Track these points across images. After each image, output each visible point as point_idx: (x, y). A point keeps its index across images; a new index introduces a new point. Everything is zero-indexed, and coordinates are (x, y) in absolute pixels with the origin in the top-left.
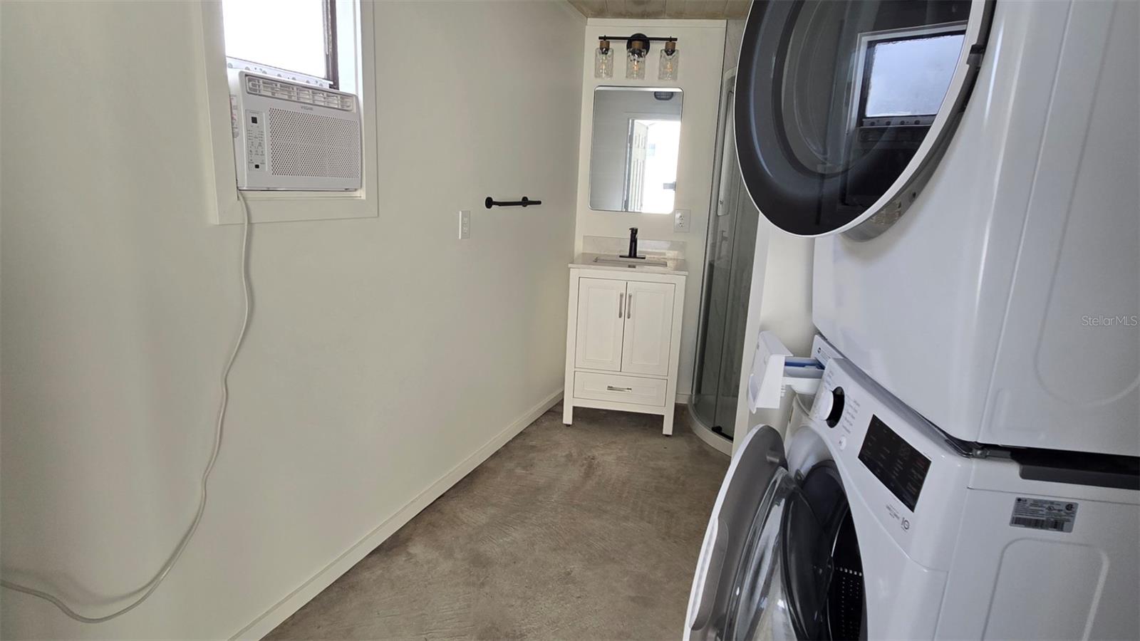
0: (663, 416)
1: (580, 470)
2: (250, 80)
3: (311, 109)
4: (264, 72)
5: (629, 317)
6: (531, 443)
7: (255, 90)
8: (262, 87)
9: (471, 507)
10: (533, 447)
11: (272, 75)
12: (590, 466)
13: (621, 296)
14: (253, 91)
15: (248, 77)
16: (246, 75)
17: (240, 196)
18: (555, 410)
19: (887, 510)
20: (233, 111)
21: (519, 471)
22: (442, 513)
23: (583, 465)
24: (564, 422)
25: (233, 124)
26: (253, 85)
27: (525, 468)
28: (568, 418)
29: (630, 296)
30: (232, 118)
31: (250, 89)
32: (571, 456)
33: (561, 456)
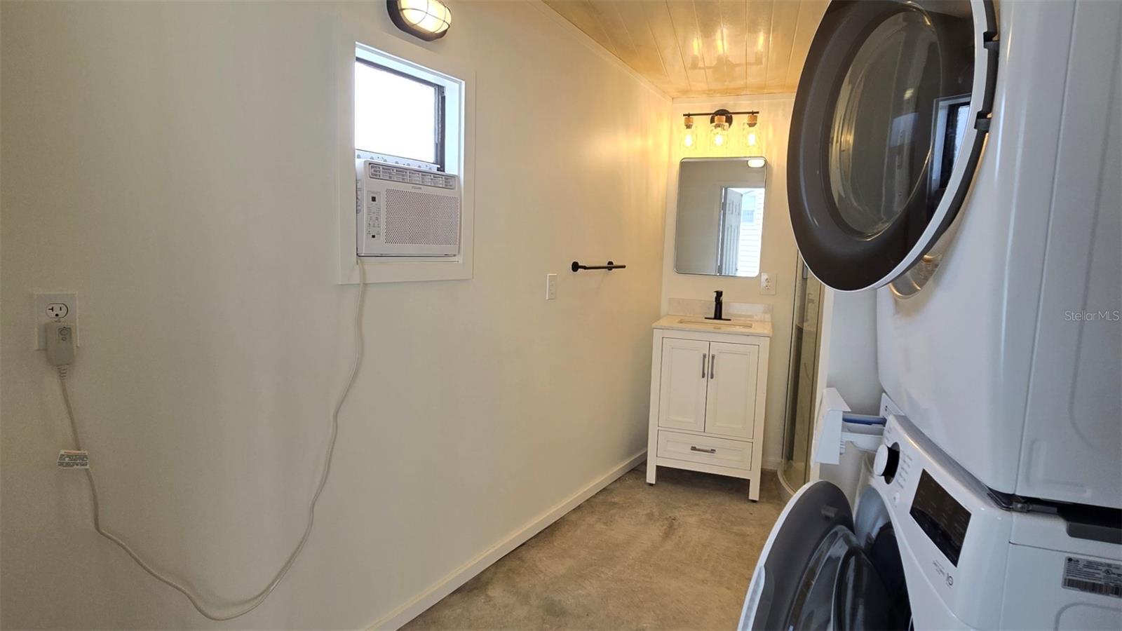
0: (749, 480)
1: (660, 530)
2: (372, 167)
3: (420, 188)
4: (385, 161)
5: (712, 378)
6: (613, 500)
7: (376, 175)
8: (381, 172)
9: (550, 557)
10: (615, 504)
11: (391, 162)
12: (671, 526)
13: (704, 356)
14: (374, 176)
15: (372, 165)
16: (370, 164)
17: (359, 261)
18: (639, 469)
19: (934, 565)
20: (358, 192)
21: (600, 526)
22: (523, 561)
23: (664, 525)
24: (648, 481)
25: (357, 202)
26: (375, 171)
27: (605, 524)
28: (651, 477)
29: (713, 357)
30: (357, 198)
31: (372, 174)
32: (652, 515)
33: (643, 515)
